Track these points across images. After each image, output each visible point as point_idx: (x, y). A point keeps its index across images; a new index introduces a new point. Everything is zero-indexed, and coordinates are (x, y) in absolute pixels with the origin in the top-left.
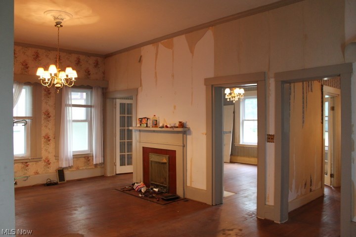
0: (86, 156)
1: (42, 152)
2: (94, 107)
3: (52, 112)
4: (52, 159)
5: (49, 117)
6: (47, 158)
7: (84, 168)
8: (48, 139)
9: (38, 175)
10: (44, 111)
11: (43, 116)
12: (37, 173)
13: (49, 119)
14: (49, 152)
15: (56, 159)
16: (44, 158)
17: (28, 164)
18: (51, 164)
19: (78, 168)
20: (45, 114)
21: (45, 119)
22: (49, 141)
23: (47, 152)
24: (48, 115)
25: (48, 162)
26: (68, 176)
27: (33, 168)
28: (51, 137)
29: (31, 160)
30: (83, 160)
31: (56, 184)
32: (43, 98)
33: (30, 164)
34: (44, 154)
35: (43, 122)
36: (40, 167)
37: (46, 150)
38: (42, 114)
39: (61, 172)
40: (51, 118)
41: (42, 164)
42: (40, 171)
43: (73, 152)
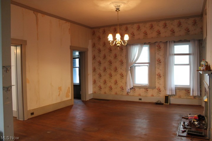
0: (187, 89)
1: (156, 83)
2: (192, 54)
3: (162, 60)
4: (162, 89)
5: (160, 63)
6: (159, 88)
7: (185, 97)
8: (159, 76)
9: (153, 97)
10: (157, 59)
12: (153, 96)
14: (160, 84)
15: (164, 89)
16: (157, 88)
17: (148, 89)
18: (161, 92)
19: (180, 97)
21: (158, 63)
23: (159, 84)
24: (159, 61)
25: (159, 90)
26: (172, 100)
27: (150, 92)
28: (161, 75)
29: (149, 88)
30: (184, 92)
31: (162, 104)
32: (156, 51)
33: (149, 90)
34: (157, 85)
35: (156, 65)
38: (156, 61)
39: (167, 98)
40: (162, 63)
41: (156, 91)
42: (155, 95)
43: (175, 85)
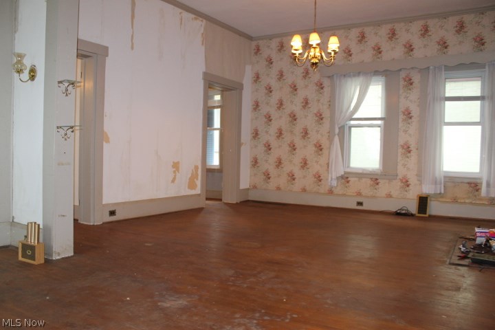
0: (472, 181)
1: (398, 167)
2: (488, 99)
3: (415, 111)
4: (413, 180)
5: (410, 118)
7: (467, 201)
8: (407, 149)
9: (391, 199)
10: (402, 109)
11: (401, 117)
12: (389, 196)
13: (410, 121)
14: (408, 169)
15: (418, 180)
16: (400, 176)
17: (378, 181)
18: (411, 187)
19: (455, 200)
20: (404, 114)
21: (404, 120)
22: (409, 152)
23: (405, 168)
24: (408, 115)
25: (406, 183)
26: (435, 208)
27: (385, 187)
28: (413, 147)
29: (382, 177)
30: (465, 187)
31: (412, 215)
32: (401, 91)
33: (381, 181)
34: (401, 172)
35: (401, 124)
36: (394, 188)
37: (404, 165)
38: (400, 113)
39: (423, 202)
40: (413, 119)
41: (398, 184)
42: (395, 193)
